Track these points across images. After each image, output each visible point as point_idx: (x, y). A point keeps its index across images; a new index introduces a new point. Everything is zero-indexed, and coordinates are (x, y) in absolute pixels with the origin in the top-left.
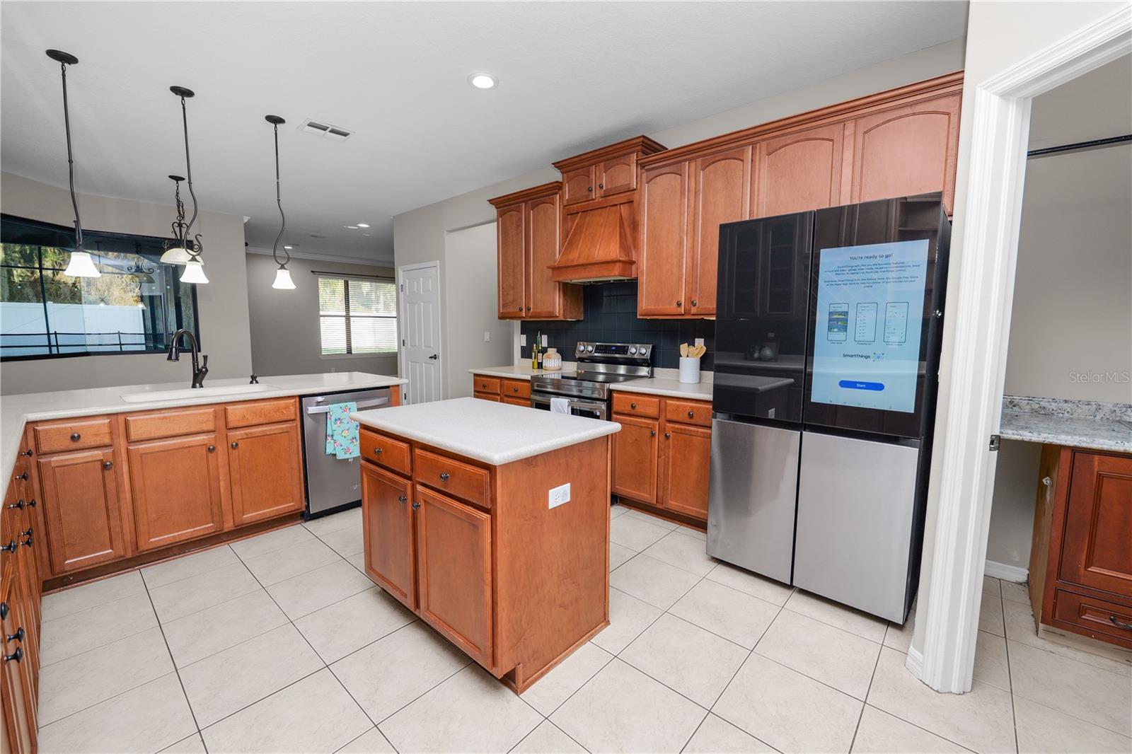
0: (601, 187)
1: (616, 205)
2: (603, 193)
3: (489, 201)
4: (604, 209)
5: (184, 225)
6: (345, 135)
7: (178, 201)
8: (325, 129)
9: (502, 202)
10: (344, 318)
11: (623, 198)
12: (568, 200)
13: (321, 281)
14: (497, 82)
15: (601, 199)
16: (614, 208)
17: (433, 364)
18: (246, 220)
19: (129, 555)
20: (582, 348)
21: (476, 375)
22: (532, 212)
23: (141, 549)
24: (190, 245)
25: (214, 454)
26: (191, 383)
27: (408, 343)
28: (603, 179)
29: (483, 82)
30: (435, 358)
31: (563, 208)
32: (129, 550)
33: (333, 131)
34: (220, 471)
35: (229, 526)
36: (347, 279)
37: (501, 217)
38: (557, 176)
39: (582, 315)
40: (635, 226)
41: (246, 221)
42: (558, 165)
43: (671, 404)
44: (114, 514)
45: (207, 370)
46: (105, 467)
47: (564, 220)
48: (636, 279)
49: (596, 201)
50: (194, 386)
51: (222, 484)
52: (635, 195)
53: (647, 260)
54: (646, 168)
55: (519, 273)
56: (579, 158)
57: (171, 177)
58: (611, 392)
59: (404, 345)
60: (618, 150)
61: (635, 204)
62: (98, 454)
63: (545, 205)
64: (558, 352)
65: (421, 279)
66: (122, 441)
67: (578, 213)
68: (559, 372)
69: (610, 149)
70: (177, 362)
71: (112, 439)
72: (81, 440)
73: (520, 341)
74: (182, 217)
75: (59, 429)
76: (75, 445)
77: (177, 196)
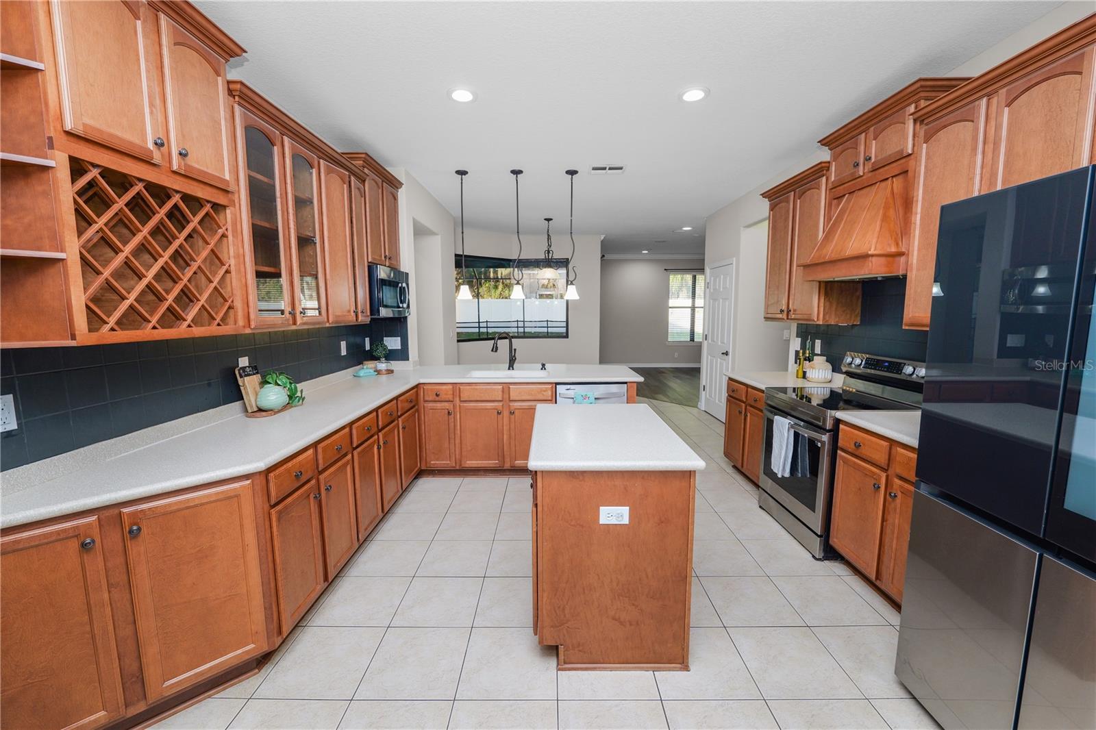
0: (868, 159)
1: (887, 179)
2: (870, 167)
3: (762, 195)
4: (873, 187)
5: (551, 252)
6: (621, 168)
7: (549, 236)
8: (605, 169)
9: (775, 193)
10: (690, 309)
11: (895, 169)
12: (834, 181)
13: (671, 277)
14: (708, 93)
15: (870, 175)
16: (883, 184)
17: (724, 360)
19: (458, 468)
20: (849, 360)
21: (730, 379)
22: (799, 201)
23: (463, 466)
24: (563, 263)
25: (501, 415)
26: (508, 365)
27: (709, 337)
28: (873, 148)
29: (694, 95)
30: (727, 355)
31: (829, 192)
32: (458, 465)
33: (610, 169)
34: (505, 427)
35: (507, 466)
36: (694, 273)
37: (772, 210)
38: (825, 155)
39: (859, 318)
40: (907, 203)
41: (602, 238)
42: (826, 142)
43: (902, 454)
44: (452, 441)
45: (515, 359)
46: (449, 413)
47: (829, 206)
48: (905, 277)
49: (864, 177)
50: (509, 369)
51: (505, 437)
52: (910, 162)
53: (919, 250)
54: (925, 122)
55: (784, 271)
56: (846, 128)
57: (545, 219)
58: (838, 422)
59: (706, 339)
60: (889, 107)
61: (910, 174)
62: (446, 405)
63: (812, 190)
64: (827, 361)
65: (722, 277)
66: (457, 400)
67: (844, 195)
68: (829, 385)
69: (879, 108)
70: (496, 353)
71: (453, 398)
72: (440, 397)
73: (796, 344)
74: (550, 246)
75: (431, 389)
76: (437, 399)
77: (548, 232)
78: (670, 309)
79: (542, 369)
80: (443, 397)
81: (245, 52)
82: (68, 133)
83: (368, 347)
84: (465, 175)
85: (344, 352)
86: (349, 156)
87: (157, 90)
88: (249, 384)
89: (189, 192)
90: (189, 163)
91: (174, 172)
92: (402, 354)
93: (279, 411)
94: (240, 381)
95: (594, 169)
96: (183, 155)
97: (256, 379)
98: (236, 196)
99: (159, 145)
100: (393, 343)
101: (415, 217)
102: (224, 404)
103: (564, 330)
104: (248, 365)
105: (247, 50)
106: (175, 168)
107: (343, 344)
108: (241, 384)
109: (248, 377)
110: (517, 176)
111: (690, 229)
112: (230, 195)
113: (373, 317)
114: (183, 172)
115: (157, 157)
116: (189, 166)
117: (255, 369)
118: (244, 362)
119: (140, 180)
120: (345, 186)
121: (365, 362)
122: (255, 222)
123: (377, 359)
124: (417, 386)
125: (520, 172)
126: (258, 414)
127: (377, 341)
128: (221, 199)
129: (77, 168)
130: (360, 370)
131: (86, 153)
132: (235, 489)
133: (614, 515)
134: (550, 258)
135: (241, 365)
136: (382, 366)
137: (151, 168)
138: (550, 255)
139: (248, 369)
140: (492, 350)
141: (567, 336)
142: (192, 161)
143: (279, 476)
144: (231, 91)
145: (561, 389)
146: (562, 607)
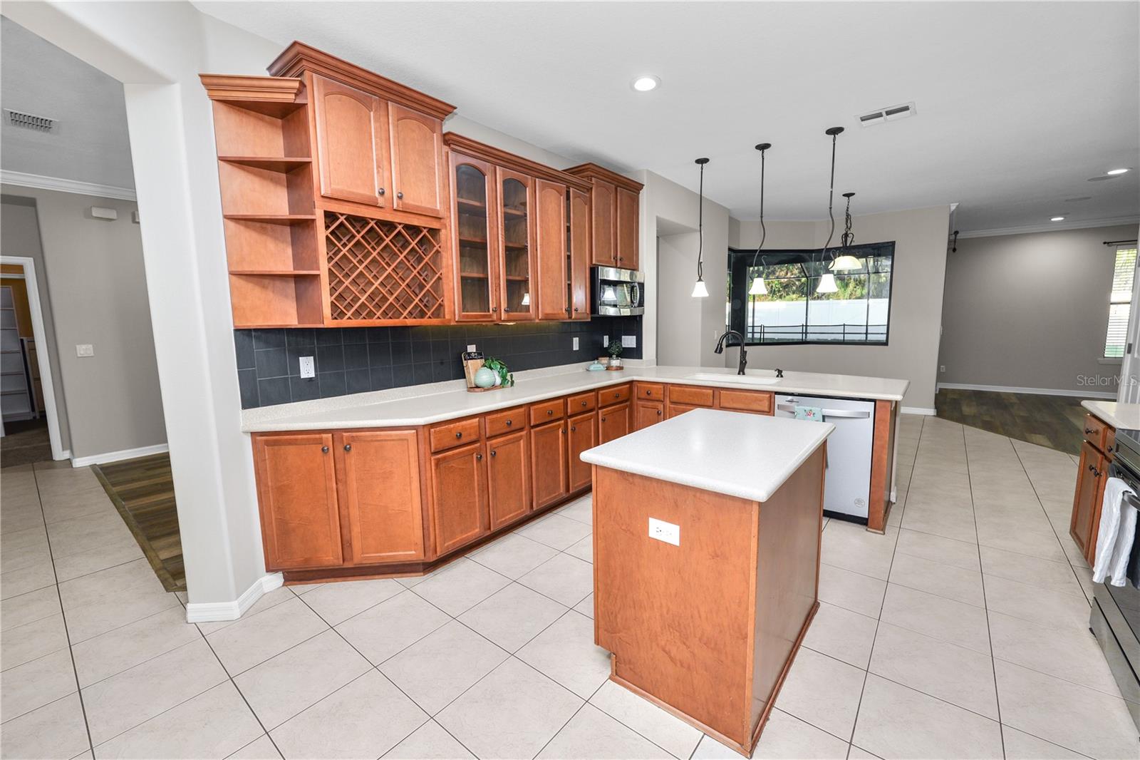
5: (850, 235)
6: (906, 109)
7: (848, 215)
8: (880, 115)
18: (953, 207)
26: (737, 369)
27: (1135, 349)
33: (888, 113)
45: (746, 362)
46: (658, 414)
50: (739, 374)
57: (844, 195)
59: (1130, 352)
62: (657, 404)
66: (667, 400)
71: (664, 398)
72: (651, 396)
74: (848, 228)
75: (644, 387)
76: (648, 397)
77: (847, 210)
78: (1112, 306)
79: (778, 376)
80: (654, 396)
81: (455, 108)
82: (322, 196)
83: (606, 344)
84: (706, 163)
85: (576, 347)
86: (570, 171)
87: (385, 155)
88: (471, 366)
89: (407, 223)
90: (407, 202)
91: (395, 210)
92: (636, 353)
93: (488, 390)
94: (465, 362)
95: (863, 119)
96: (400, 198)
97: (480, 362)
98: (448, 220)
99: (382, 193)
100: (629, 341)
101: (658, 215)
102: (454, 379)
103: (883, 338)
104: (475, 351)
105: (456, 106)
106: (395, 207)
107: (576, 341)
108: (465, 365)
109: (471, 361)
110: (763, 152)
111: (1125, 171)
112: (442, 221)
113: (593, 315)
114: (401, 209)
115: (381, 201)
116: (406, 204)
117: (479, 354)
118: (472, 348)
119: (372, 219)
120: (562, 197)
121: (600, 359)
122: (462, 238)
123: (610, 356)
124: (631, 383)
125: (767, 146)
126: (476, 389)
127: (615, 338)
128: (435, 225)
129: (330, 217)
130: (591, 364)
131: (334, 207)
132: (405, 435)
133: (664, 531)
134: (848, 245)
135: (469, 351)
136: (615, 362)
137: (378, 209)
138: (849, 240)
139: (473, 355)
140: (716, 352)
141: (886, 343)
142: (407, 200)
143: (440, 432)
144: (447, 141)
145: (779, 400)
146: (614, 613)
